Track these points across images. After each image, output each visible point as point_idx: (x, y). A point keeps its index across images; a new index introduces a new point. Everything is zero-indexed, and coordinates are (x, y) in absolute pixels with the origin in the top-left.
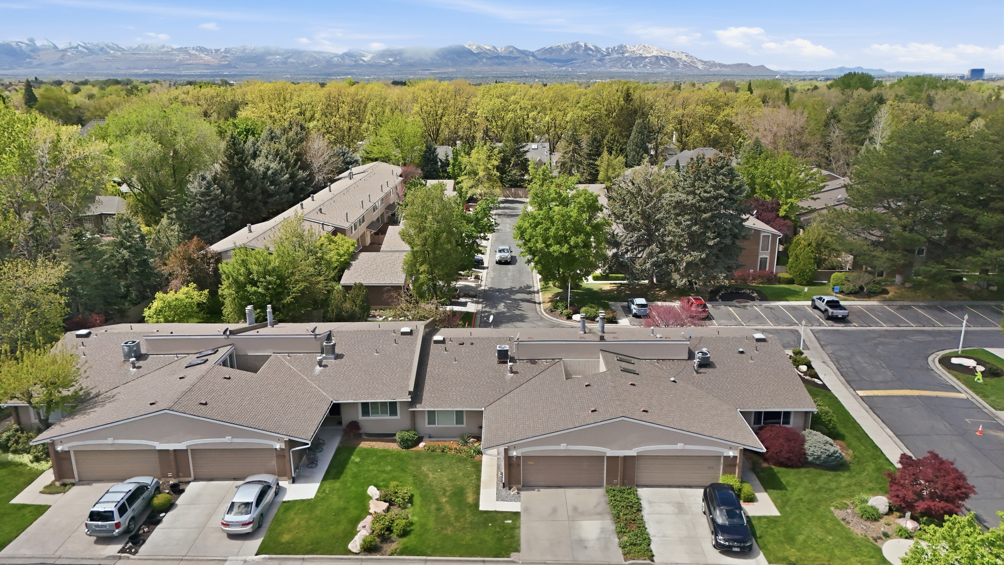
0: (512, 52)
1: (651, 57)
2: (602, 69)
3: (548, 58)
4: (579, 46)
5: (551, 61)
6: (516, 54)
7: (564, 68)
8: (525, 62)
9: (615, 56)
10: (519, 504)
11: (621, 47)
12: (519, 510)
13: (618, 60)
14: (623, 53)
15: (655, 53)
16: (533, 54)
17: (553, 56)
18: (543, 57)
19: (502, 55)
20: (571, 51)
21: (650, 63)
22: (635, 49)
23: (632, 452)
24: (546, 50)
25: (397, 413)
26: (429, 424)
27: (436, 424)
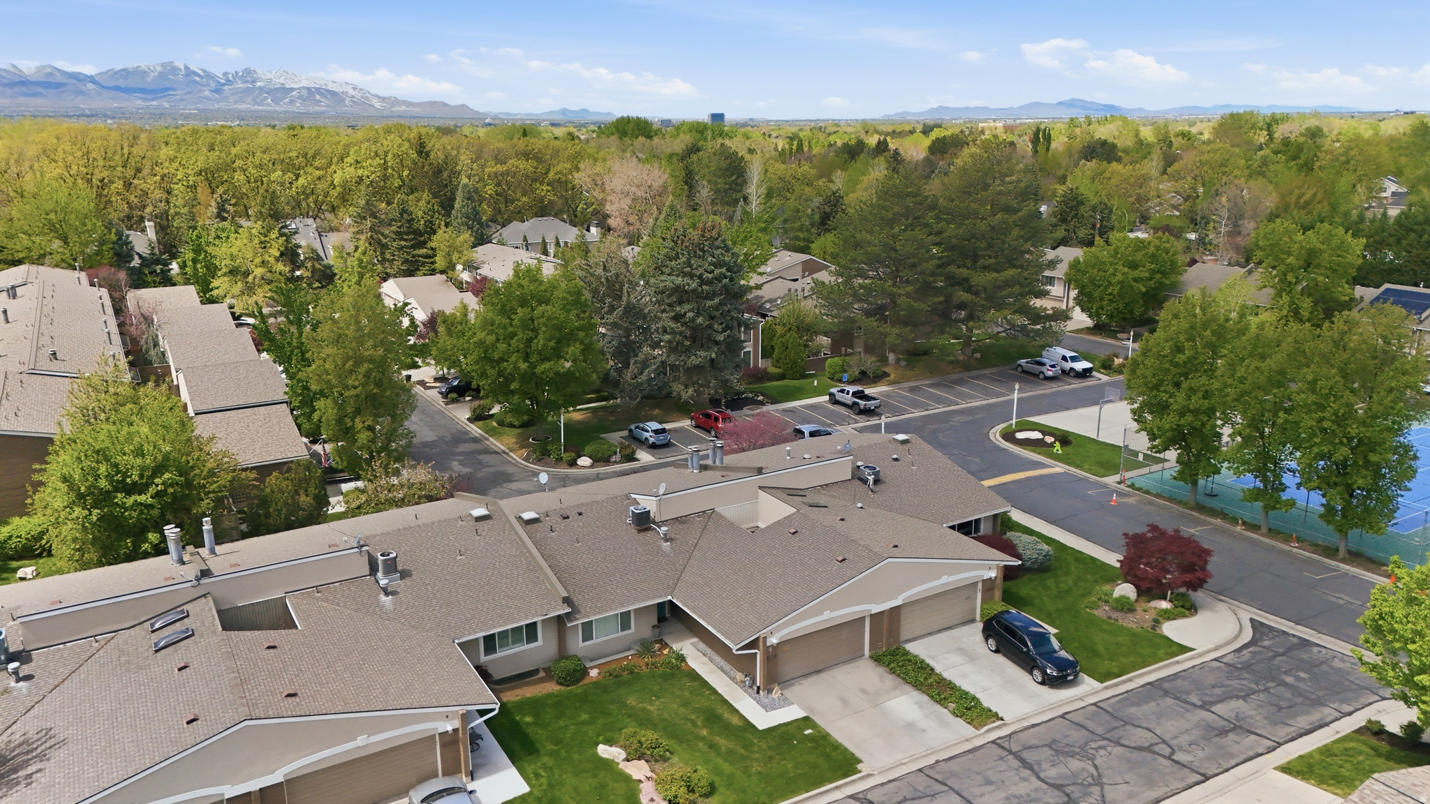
0: (50, 74)
1: (299, 89)
2: (222, 105)
3: (123, 85)
4: (175, 70)
5: (128, 90)
6: (59, 78)
7: (154, 103)
8: (79, 93)
9: (240, 85)
10: (796, 707)
11: (248, 72)
12: (805, 715)
13: (246, 91)
14: (253, 82)
15: (304, 83)
16: (92, 79)
17: (131, 82)
18: (111, 84)
19: (33, 79)
20: (162, 76)
21: (300, 97)
22: (271, 76)
23: (898, 602)
24: (116, 73)
25: (537, 637)
26: (584, 641)
27: (594, 639)
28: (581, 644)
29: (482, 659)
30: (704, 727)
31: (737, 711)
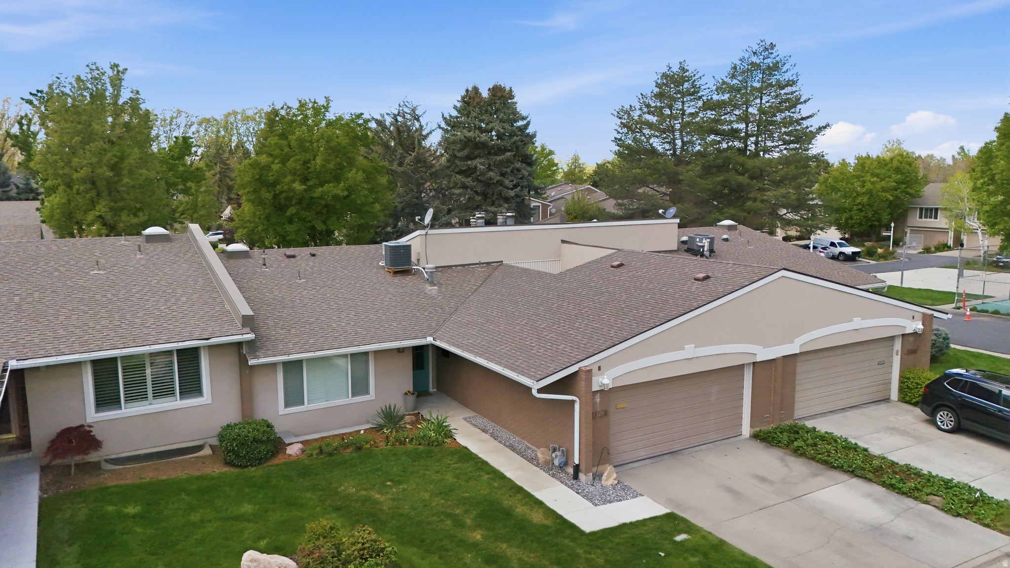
23: (793, 349)
25: (200, 390)
26: (287, 405)
27: (303, 404)
28: (282, 410)
29: (92, 415)
30: (479, 526)
31: (540, 503)
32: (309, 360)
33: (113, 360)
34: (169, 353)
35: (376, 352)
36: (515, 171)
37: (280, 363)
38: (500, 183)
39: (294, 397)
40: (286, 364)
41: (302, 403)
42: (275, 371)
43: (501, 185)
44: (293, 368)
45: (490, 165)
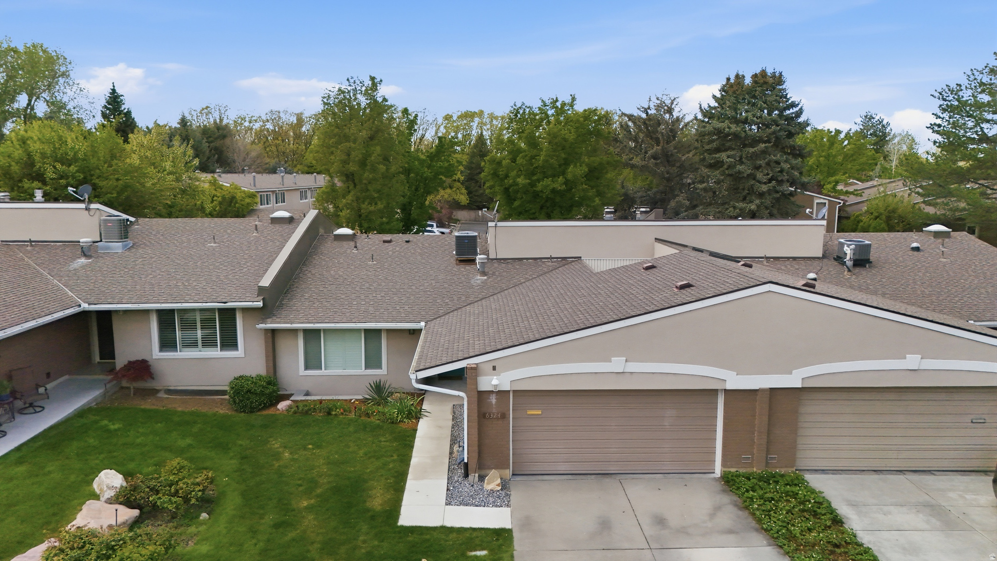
10: (506, 511)
12: (508, 526)
23: (793, 380)
25: (237, 345)
26: (307, 367)
27: (321, 369)
28: (302, 371)
29: (156, 354)
32: (326, 331)
33: (172, 311)
34: (212, 310)
35: (389, 331)
36: (773, 164)
37: (300, 329)
38: (752, 176)
39: (312, 362)
40: (306, 331)
41: (319, 367)
42: (297, 336)
43: (754, 179)
44: (312, 335)
45: (741, 158)
